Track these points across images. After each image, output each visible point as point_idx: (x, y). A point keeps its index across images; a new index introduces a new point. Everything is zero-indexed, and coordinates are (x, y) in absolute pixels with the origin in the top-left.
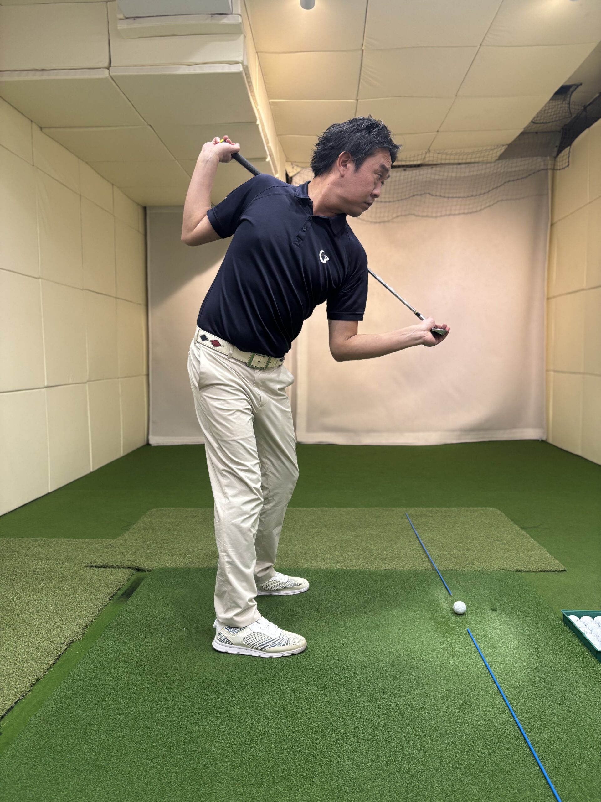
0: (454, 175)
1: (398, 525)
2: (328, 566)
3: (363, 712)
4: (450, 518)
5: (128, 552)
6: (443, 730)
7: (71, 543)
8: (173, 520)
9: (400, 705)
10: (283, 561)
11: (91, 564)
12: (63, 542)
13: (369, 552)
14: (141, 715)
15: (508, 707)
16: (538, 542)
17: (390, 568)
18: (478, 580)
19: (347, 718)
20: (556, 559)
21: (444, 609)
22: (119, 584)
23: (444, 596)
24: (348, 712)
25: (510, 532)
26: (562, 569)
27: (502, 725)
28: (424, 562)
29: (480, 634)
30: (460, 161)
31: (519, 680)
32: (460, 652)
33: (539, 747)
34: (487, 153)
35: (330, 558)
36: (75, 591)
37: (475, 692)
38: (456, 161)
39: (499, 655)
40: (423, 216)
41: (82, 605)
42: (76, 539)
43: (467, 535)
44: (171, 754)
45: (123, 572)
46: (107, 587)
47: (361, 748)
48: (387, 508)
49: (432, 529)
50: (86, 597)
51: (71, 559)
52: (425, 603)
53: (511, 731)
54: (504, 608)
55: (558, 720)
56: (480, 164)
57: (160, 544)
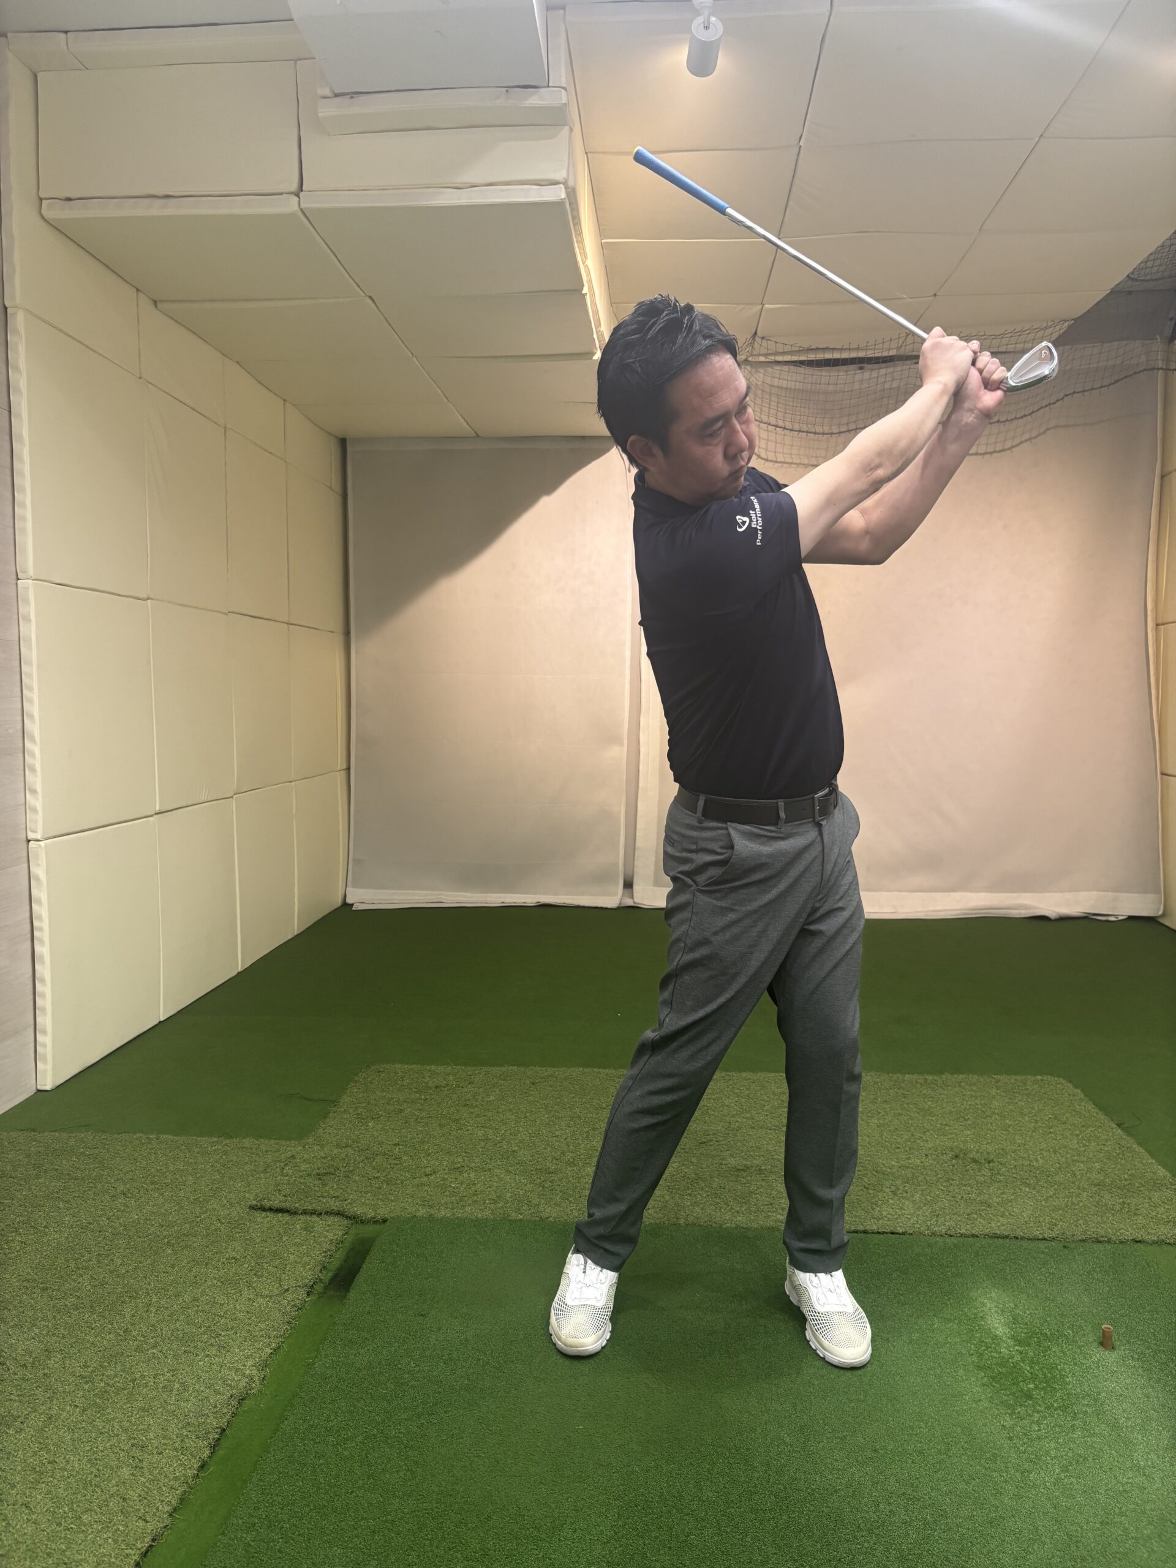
7: (218, 1150)
11: (261, 1203)
12: (200, 1147)
22: (322, 1254)
34: (1031, 336)
42: (226, 1139)
45: (329, 1226)
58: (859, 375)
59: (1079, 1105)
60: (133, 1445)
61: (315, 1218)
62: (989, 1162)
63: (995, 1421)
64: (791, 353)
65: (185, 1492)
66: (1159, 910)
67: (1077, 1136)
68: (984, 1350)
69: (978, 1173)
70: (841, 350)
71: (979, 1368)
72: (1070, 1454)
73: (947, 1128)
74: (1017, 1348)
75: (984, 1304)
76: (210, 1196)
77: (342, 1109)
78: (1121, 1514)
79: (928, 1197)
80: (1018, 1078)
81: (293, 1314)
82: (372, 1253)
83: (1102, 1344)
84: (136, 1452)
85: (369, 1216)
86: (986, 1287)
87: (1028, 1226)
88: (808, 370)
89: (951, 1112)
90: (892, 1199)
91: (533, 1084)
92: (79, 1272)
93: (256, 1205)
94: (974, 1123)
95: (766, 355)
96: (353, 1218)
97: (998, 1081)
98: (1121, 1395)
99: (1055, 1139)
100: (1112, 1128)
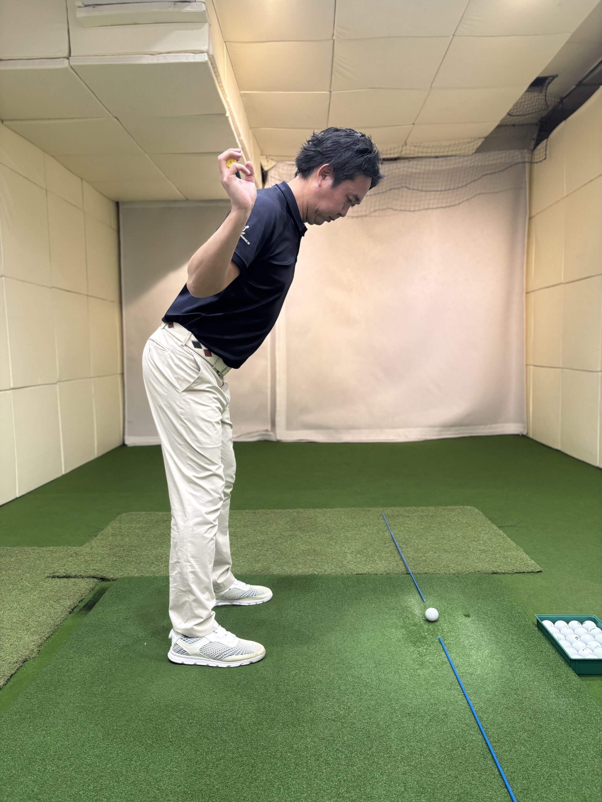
0: (431, 168)
1: (374, 526)
2: (300, 572)
3: (326, 731)
4: (427, 518)
5: (93, 560)
6: (409, 750)
7: (35, 552)
8: (143, 525)
9: (365, 724)
10: (254, 568)
11: (53, 574)
12: (26, 551)
13: (343, 556)
14: (90, 742)
15: (477, 722)
16: (514, 541)
17: (363, 572)
18: (453, 584)
19: (309, 740)
20: (533, 559)
21: (416, 616)
22: (81, 595)
23: (417, 602)
24: (311, 733)
25: (488, 532)
26: (538, 570)
27: (470, 743)
28: (398, 565)
29: (452, 642)
30: (437, 154)
31: (490, 692)
32: (430, 663)
33: (508, 766)
34: (464, 146)
35: (302, 562)
36: (35, 604)
37: (444, 706)
38: (433, 155)
39: (470, 665)
40: (401, 210)
41: (39, 620)
42: (40, 547)
43: (443, 536)
44: (119, 785)
45: (87, 582)
46: (68, 599)
47: (321, 773)
48: (364, 508)
49: (408, 530)
50: (44, 611)
51: (33, 570)
52: (397, 610)
53: (479, 749)
54: (478, 614)
55: (528, 736)
56: (457, 157)
57: (128, 551)
61: (80, 579)
77: (106, 532)
82: (106, 593)
85: (110, 577)
93: (50, 576)
96: (101, 579)
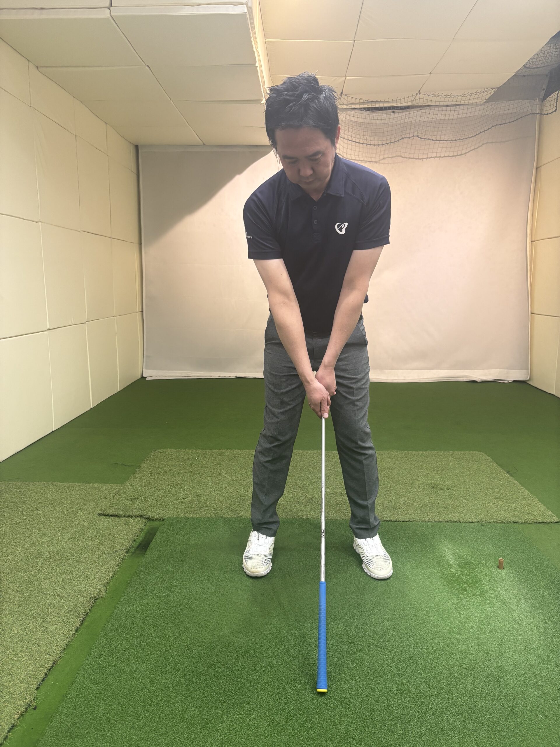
0: (443, 117)
7: (82, 489)
11: (104, 512)
12: (73, 487)
22: (133, 535)
40: (410, 158)
42: (86, 483)
45: (137, 522)
56: (470, 107)
58: (392, 115)
59: (490, 464)
60: (43, 621)
61: (129, 519)
62: (448, 489)
63: (449, 601)
64: (359, 103)
65: (69, 642)
66: (528, 377)
67: (488, 477)
68: (445, 570)
69: (443, 495)
70: (384, 102)
71: (442, 578)
72: (484, 615)
73: (429, 475)
74: (459, 569)
75: (445, 551)
76: (78, 510)
77: (143, 470)
78: (507, 641)
79: (420, 505)
80: (462, 452)
81: (120, 561)
82: (157, 534)
83: (498, 567)
84: (45, 624)
85: (156, 517)
86: (446, 543)
87: (465, 517)
88: (368, 113)
89: (431, 468)
90: (403, 506)
91: (234, 457)
92: (15, 544)
93: (101, 513)
94: (441, 472)
95: (347, 105)
96: (148, 519)
97: (453, 454)
98: (507, 589)
99: (479, 479)
100: (504, 474)
